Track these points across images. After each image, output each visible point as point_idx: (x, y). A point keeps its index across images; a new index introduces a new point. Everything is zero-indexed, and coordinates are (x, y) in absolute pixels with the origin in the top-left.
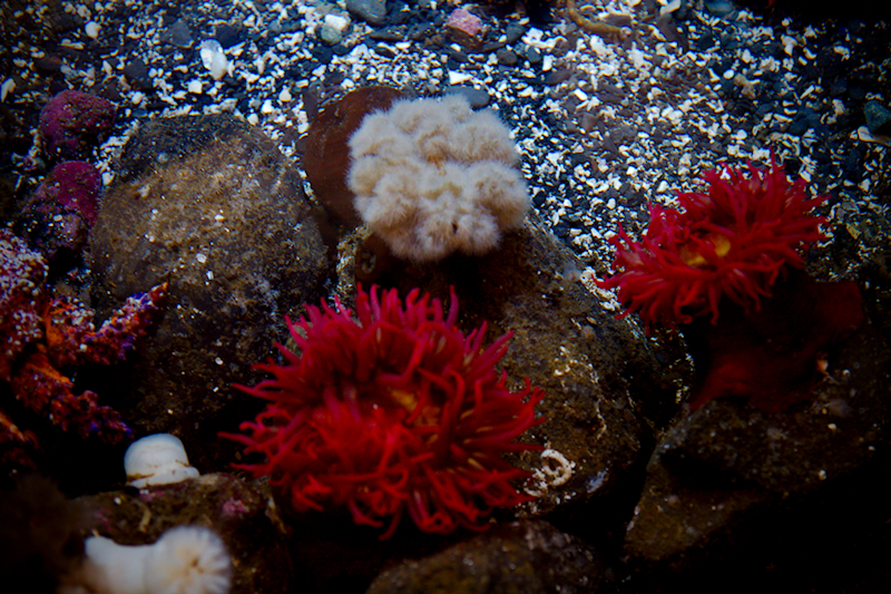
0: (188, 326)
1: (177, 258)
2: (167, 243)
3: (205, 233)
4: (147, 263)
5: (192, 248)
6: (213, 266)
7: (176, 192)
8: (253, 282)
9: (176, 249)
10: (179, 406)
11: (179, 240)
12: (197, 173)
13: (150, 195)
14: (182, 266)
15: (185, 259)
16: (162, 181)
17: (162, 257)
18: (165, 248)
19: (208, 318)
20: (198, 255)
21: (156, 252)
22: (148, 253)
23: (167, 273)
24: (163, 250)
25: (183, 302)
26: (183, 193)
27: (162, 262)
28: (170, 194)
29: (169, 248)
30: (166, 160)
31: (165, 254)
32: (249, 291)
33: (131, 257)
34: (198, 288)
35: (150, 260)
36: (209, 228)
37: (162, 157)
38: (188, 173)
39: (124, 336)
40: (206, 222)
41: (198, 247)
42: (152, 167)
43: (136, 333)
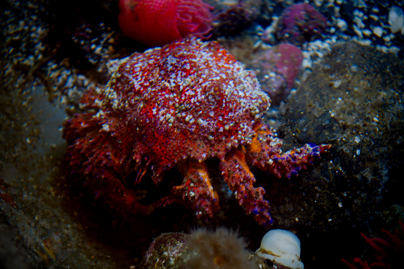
0: (332, 176)
1: (343, 133)
2: (341, 122)
3: (365, 125)
4: (324, 128)
5: (354, 131)
6: (362, 147)
7: (356, 93)
8: (380, 168)
9: (345, 127)
10: (304, 219)
11: (349, 123)
12: (371, 87)
13: (340, 88)
14: (344, 139)
15: (348, 136)
16: (349, 82)
17: (334, 128)
18: (339, 124)
19: (346, 177)
20: (356, 137)
21: (333, 124)
22: (327, 122)
23: (334, 139)
24: (337, 125)
25: (335, 160)
26: (360, 96)
27: (333, 131)
28: (352, 93)
29: (341, 125)
30: (355, 70)
31: (337, 127)
32: (375, 171)
33: (316, 120)
34: (348, 157)
35: (327, 127)
36: (368, 123)
37: (354, 68)
38: (367, 85)
39: (295, 165)
40: (368, 119)
41: (358, 132)
42: (346, 71)
43: (302, 167)
